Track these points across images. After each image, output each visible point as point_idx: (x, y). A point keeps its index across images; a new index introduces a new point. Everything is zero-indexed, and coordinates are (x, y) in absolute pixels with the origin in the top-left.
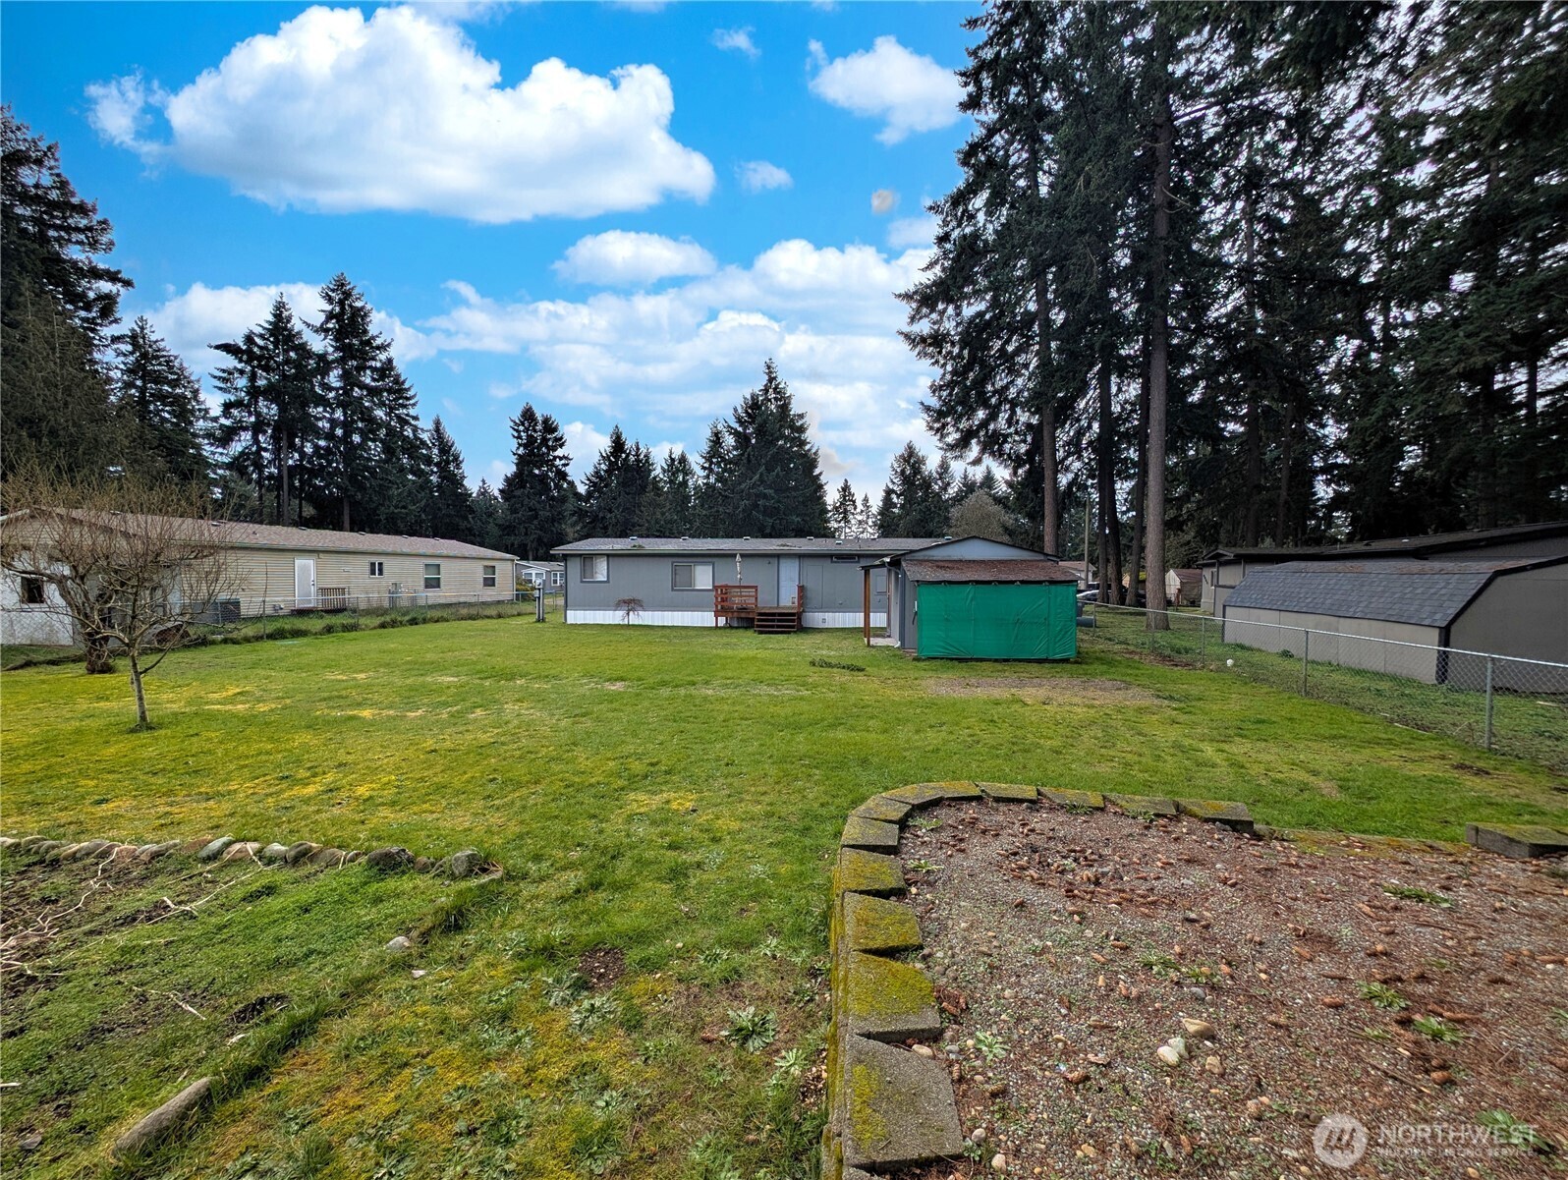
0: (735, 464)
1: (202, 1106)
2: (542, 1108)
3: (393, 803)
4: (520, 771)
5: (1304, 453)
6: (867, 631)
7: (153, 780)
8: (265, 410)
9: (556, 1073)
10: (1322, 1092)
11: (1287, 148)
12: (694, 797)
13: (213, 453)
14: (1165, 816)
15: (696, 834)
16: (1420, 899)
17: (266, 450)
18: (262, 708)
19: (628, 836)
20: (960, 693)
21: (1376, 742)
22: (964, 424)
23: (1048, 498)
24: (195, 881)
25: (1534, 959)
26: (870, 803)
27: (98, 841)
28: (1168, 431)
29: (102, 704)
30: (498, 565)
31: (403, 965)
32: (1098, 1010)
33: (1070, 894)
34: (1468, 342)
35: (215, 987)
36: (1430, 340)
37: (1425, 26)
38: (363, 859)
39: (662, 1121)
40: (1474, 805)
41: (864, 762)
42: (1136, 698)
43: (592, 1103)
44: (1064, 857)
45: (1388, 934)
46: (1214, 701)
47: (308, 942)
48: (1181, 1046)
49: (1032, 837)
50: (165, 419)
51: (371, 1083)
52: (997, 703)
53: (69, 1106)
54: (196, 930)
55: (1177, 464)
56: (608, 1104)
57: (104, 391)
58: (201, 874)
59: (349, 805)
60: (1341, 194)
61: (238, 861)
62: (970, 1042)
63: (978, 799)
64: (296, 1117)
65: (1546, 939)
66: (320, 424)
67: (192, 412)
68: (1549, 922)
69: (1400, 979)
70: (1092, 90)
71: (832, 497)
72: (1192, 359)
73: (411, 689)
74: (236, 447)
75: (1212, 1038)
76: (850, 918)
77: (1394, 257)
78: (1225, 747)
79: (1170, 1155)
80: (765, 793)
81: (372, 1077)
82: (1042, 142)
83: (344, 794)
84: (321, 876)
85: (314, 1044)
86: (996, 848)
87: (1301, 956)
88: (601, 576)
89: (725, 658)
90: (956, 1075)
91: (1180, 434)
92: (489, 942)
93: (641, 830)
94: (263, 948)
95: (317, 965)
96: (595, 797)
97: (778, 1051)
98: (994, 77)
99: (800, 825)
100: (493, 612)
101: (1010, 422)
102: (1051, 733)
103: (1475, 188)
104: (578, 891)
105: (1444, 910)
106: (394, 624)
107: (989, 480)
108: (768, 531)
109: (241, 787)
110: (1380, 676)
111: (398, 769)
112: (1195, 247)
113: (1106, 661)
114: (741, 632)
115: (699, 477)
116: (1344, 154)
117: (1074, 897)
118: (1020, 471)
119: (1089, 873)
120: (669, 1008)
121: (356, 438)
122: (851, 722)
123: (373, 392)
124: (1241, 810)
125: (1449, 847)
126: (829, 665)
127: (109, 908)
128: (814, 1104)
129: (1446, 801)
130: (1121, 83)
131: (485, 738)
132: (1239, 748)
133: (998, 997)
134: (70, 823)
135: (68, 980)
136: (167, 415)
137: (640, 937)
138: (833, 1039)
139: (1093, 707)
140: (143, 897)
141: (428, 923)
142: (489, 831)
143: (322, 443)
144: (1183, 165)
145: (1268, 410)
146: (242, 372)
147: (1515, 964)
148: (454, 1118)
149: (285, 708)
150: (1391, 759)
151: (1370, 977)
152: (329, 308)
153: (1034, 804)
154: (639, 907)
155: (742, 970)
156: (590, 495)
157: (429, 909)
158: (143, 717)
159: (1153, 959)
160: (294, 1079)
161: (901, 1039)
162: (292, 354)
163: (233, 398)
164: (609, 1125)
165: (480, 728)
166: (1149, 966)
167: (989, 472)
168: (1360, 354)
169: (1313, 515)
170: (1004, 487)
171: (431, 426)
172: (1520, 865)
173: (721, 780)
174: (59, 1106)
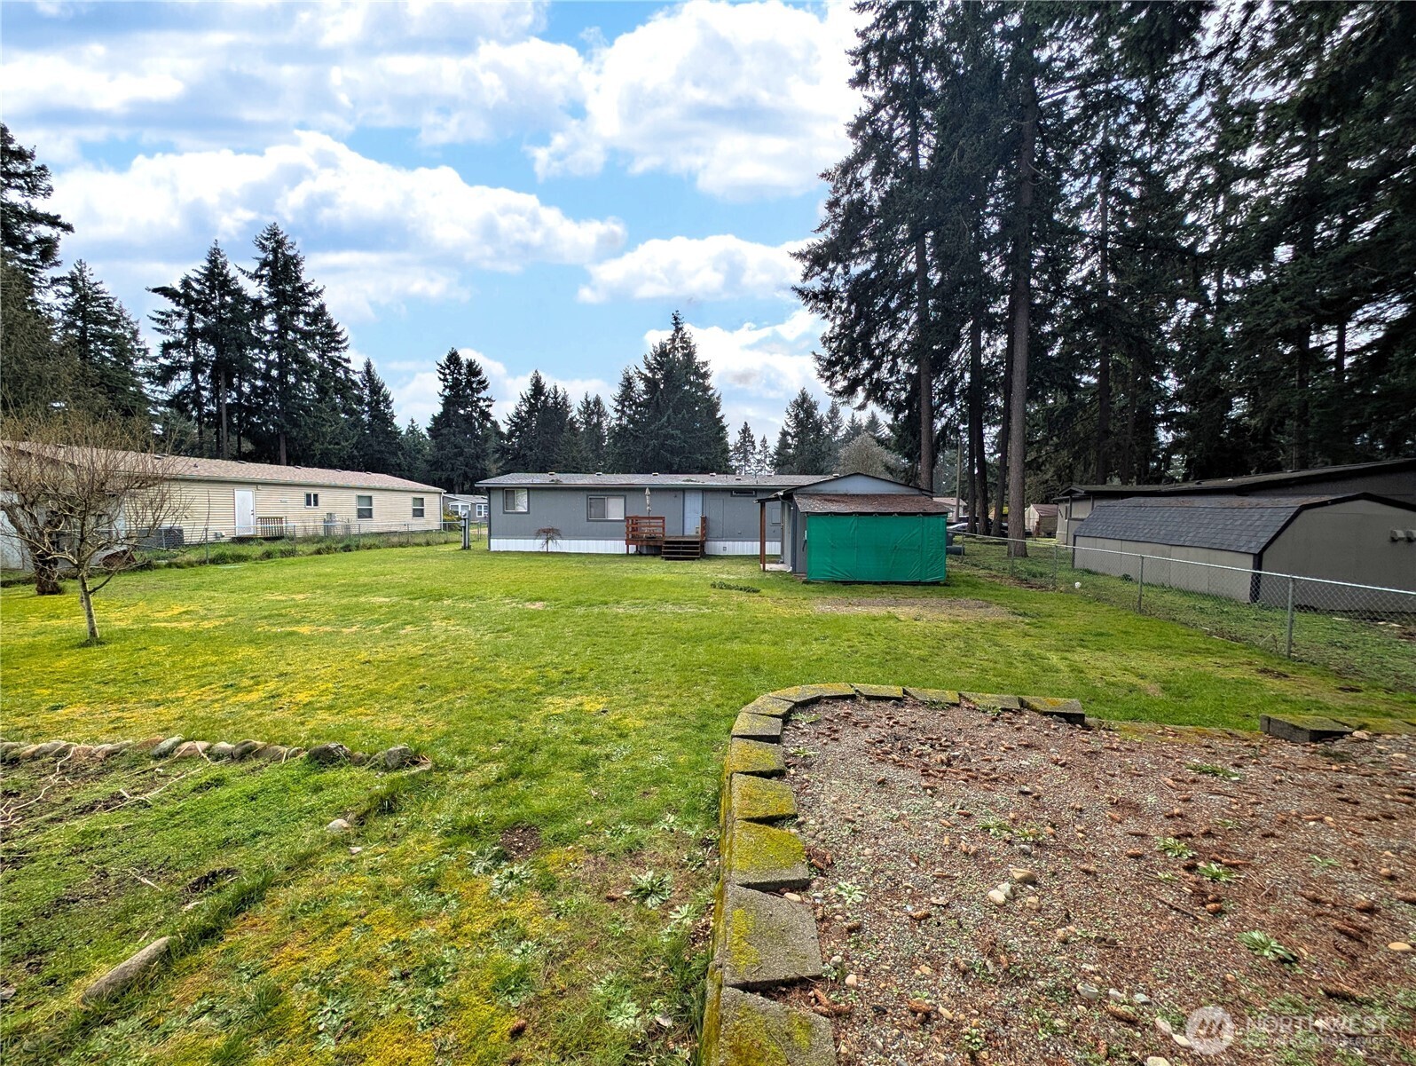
0: (646, 407)
1: (162, 961)
2: (467, 956)
3: (330, 708)
4: (447, 678)
5: (1147, 402)
6: (762, 558)
7: (104, 689)
8: (204, 352)
9: (478, 928)
10: (1118, 921)
11: (1136, 129)
12: (605, 700)
13: (154, 391)
14: (1010, 710)
15: (606, 731)
16: (1215, 773)
17: (204, 389)
18: (206, 625)
19: (545, 733)
20: (843, 611)
21: (1198, 651)
22: (851, 373)
23: (924, 441)
24: (149, 775)
25: (1300, 818)
26: (758, 701)
27: (55, 742)
28: (1029, 381)
29: (54, 622)
30: (427, 498)
31: (341, 843)
32: (942, 863)
33: (925, 773)
34: (1286, 306)
35: (170, 864)
36: (1253, 304)
37: (1256, 23)
38: (304, 755)
39: (571, 964)
40: (1273, 702)
41: (756, 670)
42: (995, 614)
43: (510, 951)
44: (923, 744)
45: (1185, 800)
46: (1062, 617)
47: (254, 825)
48: (1008, 889)
49: (897, 728)
50: (104, 359)
51: (315, 940)
52: (875, 619)
53: (40, 964)
54: (150, 817)
55: (1038, 411)
56: (524, 951)
57: (46, 330)
58: (153, 770)
59: (289, 709)
60: (1184, 172)
61: (189, 758)
62: (833, 890)
63: (853, 697)
64: (248, 968)
65: (1311, 803)
66: (257, 365)
67: (132, 351)
68: (1317, 790)
69: (1190, 835)
70: (966, 71)
71: (733, 438)
72: (1052, 318)
73: (346, 607)
74: (176, 385)
75: (1034, 883)
76: (736, 794)
77: (1227, 230)
78: (1068, 655)
79: (991, 971)
80: (668, 696)
81: (316, 934)
82: (922, 117)
83: (285, 700)
84: (266, 769)
85: (262, 909)
86: (865, 736)
87: (1112, 819)
88: (522, 508)
89: (635, 581)
90: (819, 916)
91: (1041, 384)
92: (419, 822)
93: (557, 728)
94: (214, 830)
95: (263, 843)
96: (515, 701)
97: (672, 907)
98: (880, 56)
99: (699, 723)
100: (421, 540)
101: (891, 371)
102: (920, 644)
103: (1298, 170)
104: (499, 779)
105: (1234, 782)
106: (329, 550)
107: (873, 423)
108: (675, 467)
109: (189, 695)
110: (1205, 596)
111: (335, 678)
112: (1056, 217)
113: (972, 584)
114: (649, 559)
115: (612, 419)
116: (1186, 137)
117: (929, 775)
118: (901, 416)
119: (943, 756)
120: (579, 874)
121: (291, 379)
122: (745, 635)
123: (306, 336)
124: (1075, 706)
125: (1246, 734)
126: (729, 587)
127: (68, 800)
128: (702, 948)
129: (1249, 699)
130: (992, 66)
131: (415, 651)
132: (1080, 656)
133: (859, 854)
134: (28, 727)
135: (33, 861)
136: (107, 355)
137: (553, 817)
138: (720, 894)
139: (957, 622)
140: (102, 789)
141: (365, 807)
142: (419, 731)
143: (259, 383)
144: (1046, 142)
145: (1118, 366)
146: (179, 315)
147: (1284, 822)
148: (388, 965)
149: (228, 625)
150: (1207, 664)
151: (1166, 834)
152: (263, 255)
153: (899, 701)
154: (554, 792)
155: (643, 842)
156: (511, 434)
157: (364, 795)
158: (93, 633)
159: (991, 823)
160: (245, 937)
161: (775, 888)
162: (228, 299)
163: (171, 340)
164: (524, 968)
165: (410, 641)
166: (987, 829)
167: (874, 416)
168: (1197, 315)
169: (1154, 458)
170: (887, 431)
171: (362, 368)
172: (1300, 748)
173: (629, 686)
174: (30, 964)
